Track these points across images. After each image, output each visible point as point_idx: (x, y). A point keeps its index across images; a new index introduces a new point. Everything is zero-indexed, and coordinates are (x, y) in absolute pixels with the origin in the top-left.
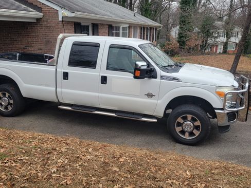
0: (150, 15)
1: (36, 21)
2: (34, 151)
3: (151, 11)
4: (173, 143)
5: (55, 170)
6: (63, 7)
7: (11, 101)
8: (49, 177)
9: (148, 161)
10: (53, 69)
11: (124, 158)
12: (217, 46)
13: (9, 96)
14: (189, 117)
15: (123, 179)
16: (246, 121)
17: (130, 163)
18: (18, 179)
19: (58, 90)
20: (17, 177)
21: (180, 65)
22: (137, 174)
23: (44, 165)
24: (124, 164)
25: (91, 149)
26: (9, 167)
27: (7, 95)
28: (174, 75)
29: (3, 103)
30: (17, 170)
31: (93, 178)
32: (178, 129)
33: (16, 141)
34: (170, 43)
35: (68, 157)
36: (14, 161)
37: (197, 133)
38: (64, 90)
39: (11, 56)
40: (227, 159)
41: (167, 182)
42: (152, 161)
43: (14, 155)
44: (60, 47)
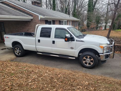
0: (76, 16)
1: (31, 20)
2: (25, 72)
3: (76, 15)
4: (82, 68)
5: (30, 81)
6: (40, 14)
7: (20, 51)
8: (28, 84)
9: (70, 76)
10: (34, 38)
11: (61, 75)
12: (102, 27)
13: (19, 49)
14: (89, 57)
15: (58, 86)
16: (113, 58)
17: (62, 77)
18: (14, 85)
19: (37, 46)
20: (14, 84)
21: (85, 35)
22: (64, 83)
23: (27, 78)
24: (59, 78)
25: (48, 71)
26: (13, 79)
27: (18, 49)
28: (82, 39)
29: (17, 52)
30: (16, 81)
31: (45, 85)
32: (84, 62)
33: (19, 68)
34: (83, 26)
35: (37, 75)
36: (16, 77)
37: (92, 63)
38: (39, 47)
39: (21, 34)
40: (105, 75)
41: (77, 87)
42: (72, 76)
43: (16, 74)
44: (37, 29)
